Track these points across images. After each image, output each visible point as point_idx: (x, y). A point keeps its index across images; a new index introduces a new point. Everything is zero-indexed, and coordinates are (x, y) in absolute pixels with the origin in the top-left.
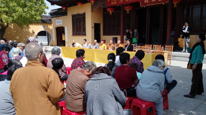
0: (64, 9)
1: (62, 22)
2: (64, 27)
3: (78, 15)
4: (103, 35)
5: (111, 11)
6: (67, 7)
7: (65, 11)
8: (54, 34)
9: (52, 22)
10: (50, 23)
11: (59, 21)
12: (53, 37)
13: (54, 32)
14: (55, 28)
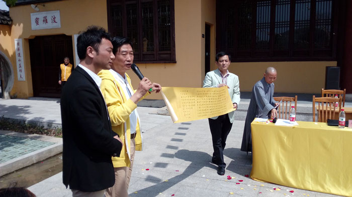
2: (69, 37)
8: (22, 58)
9: (12, 20)
10: (7, 24)
11: (45, 17)
12: (18, 69)
13: (21, 52)
14: (25, 39)
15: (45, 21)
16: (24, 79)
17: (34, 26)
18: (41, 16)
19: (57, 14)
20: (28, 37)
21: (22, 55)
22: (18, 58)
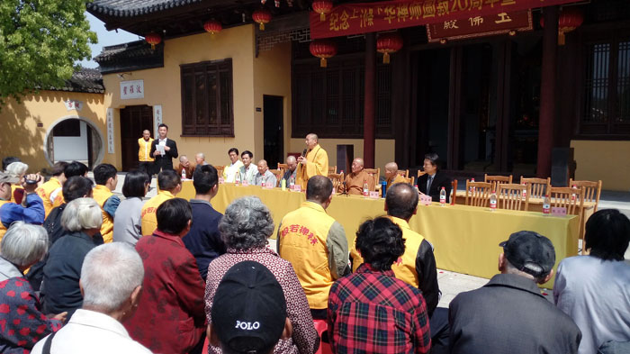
0: (153, 43)
1: (142, 90)
2: (151, 108)
3: (206, 66)
4: (292, 137)
5: (325, 54)
6: (163, 38)
7: (156, 51)
8: (112, 129)
9: (104, 89)
10: (100, 93)
11: (132, 87)
12: (109, 141)
13: (112, 122)
14: (116, 109)
15: (132, 90)
16: (113, 152)
17: (123, 96)
18: (128, 85)
19: (141, 83)
20: (117, 106)
21: (112, 125)
22: (109, 129)
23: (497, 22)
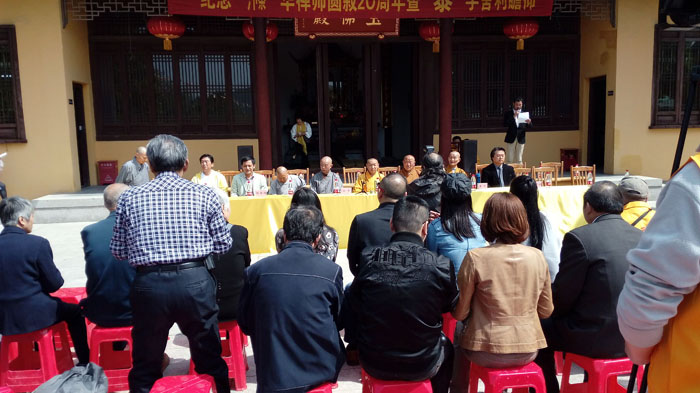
4: (98, 139)
5: (169, 33)
23: (368, 24)
